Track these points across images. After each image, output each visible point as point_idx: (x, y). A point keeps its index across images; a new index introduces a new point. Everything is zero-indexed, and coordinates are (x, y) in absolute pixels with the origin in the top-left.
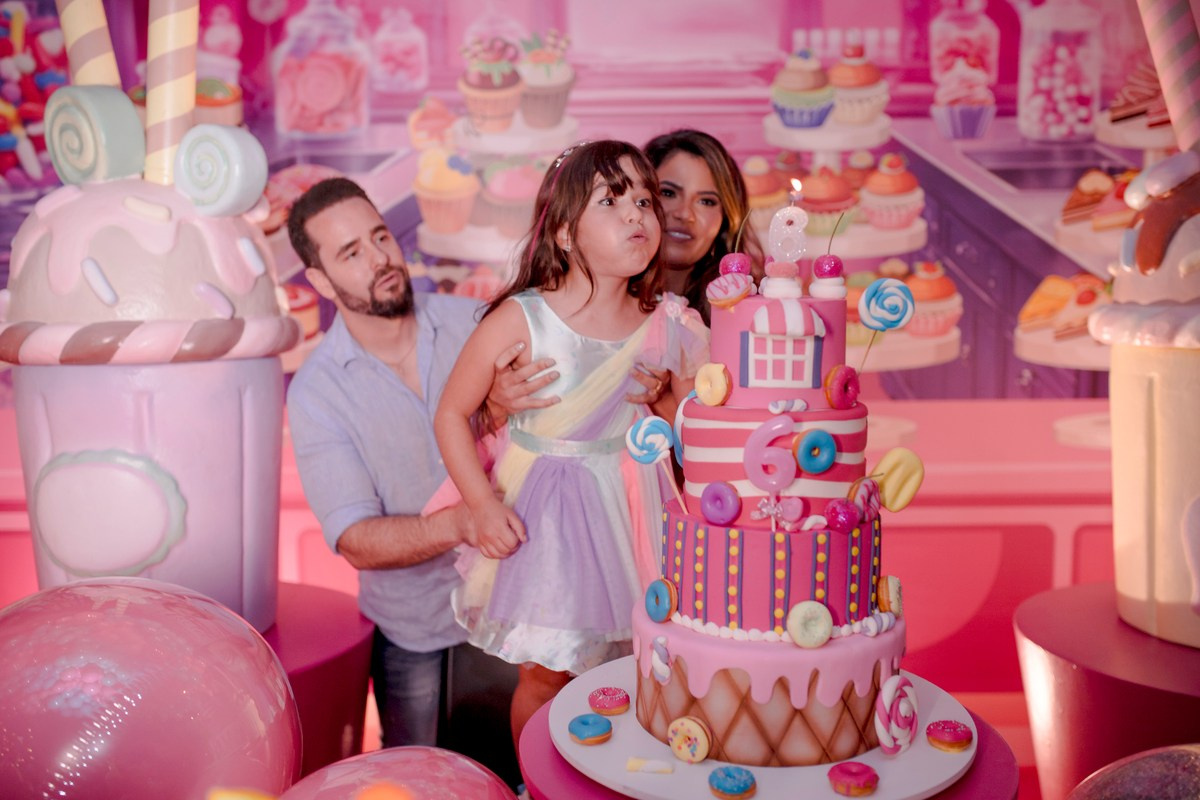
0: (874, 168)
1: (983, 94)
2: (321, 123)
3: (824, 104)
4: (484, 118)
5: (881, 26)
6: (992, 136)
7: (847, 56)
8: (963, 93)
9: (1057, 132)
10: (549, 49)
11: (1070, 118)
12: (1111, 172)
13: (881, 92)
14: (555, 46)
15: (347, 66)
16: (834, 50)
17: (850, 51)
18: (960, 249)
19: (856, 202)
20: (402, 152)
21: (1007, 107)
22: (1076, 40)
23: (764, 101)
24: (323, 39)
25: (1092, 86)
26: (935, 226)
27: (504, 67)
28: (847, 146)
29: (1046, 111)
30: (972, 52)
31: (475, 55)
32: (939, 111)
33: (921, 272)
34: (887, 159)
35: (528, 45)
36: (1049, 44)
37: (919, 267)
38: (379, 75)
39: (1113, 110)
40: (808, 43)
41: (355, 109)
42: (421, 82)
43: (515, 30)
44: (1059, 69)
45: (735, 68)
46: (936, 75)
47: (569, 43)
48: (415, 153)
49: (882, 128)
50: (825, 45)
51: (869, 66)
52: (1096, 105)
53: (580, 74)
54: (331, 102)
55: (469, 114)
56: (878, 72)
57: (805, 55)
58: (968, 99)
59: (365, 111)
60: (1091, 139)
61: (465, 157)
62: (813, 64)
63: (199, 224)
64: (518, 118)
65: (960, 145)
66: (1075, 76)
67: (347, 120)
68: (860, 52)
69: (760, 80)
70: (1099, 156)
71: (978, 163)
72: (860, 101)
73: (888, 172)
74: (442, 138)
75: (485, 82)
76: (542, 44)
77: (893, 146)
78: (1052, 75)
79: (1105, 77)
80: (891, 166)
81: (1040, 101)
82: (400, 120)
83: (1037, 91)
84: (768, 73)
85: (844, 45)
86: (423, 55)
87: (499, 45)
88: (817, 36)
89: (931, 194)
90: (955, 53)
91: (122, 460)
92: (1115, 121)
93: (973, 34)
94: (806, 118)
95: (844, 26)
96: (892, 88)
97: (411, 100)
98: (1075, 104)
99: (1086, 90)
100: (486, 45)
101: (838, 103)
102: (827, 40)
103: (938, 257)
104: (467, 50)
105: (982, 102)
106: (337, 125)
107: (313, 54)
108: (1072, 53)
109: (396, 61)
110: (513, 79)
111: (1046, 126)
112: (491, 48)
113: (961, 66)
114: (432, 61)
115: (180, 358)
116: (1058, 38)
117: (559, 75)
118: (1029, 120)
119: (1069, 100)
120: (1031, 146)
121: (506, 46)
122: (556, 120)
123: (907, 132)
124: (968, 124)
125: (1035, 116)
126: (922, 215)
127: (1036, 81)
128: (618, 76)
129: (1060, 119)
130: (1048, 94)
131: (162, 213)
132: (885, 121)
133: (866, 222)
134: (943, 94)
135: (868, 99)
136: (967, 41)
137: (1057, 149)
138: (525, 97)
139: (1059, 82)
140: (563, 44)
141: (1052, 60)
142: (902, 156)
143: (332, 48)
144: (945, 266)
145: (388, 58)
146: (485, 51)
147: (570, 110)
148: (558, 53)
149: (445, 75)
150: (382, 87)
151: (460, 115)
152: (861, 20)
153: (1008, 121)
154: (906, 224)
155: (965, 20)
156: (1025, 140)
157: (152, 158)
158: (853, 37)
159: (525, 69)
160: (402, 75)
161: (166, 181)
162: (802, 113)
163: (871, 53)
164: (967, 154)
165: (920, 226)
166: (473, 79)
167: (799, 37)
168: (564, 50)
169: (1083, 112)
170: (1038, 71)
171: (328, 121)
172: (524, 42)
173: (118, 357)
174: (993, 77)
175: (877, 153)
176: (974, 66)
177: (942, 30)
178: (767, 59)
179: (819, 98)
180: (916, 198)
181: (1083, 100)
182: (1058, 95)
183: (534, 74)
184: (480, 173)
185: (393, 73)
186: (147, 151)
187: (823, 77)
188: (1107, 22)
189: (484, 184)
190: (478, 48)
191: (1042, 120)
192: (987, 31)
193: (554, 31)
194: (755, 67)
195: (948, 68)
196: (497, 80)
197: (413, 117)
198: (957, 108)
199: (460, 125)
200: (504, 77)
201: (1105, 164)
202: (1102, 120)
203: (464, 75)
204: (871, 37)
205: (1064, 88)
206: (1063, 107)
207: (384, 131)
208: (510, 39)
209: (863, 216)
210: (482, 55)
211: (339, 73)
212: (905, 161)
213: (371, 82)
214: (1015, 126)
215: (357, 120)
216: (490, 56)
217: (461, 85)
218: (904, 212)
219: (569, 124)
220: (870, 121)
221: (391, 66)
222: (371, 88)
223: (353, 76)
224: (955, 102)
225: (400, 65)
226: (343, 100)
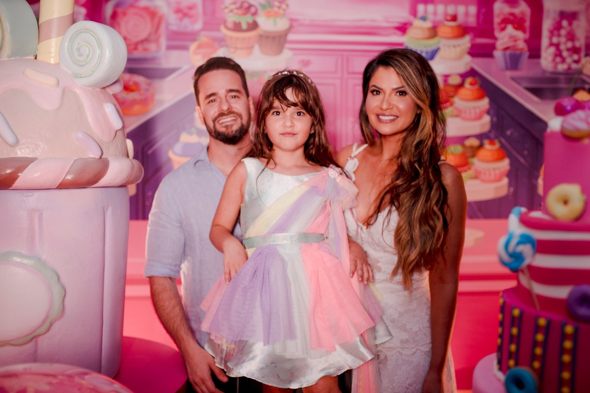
0: (461, 85)
1: (521, 45)
2: (136, 49)
3: (434, 48)
4: (236, 48)
5: (467, 4)
6: (526, 69)
7: (448, 20)
8: (511, 44)
9: (561, 67)
10: (276, 9)
11: (569, 60)
12: (589, 91)
13: (466, 42)
14: (279, 7)
15: (152, 14)
16: (440, 17)
17: (449, 18)
18: (508, 133)
19: (452, 104)
20: (186, 67)
21: (535, 53)
22: (571, 17)
23: (401, 44)
25: (580, 43)
26: (495, 119)
27: (247, 19)
28: (447, 72)
29: (556, 55)
30: (516, 21)
31: (231, 11)
32: (498, 54)
33: (487, 146)
34: (469, 80)
35: (263, 6)
36: (558, 18)
37: (486, 143)
38: (172, 20)
40: (426, 12)
41: (157, 41)
42: (198, 26)
44: (563, 32)
45: (384, 24)
46: (497, 34)
47: (287, 6)
48: (193, 68)
49: (465, 63)
50: (435, 13)
51: (459, 26)
52: (583, 54)
53: (293, 25)
54: (143, 35)
55: (227, 46)
56: (464, 30)
57: (424, 19)
58: (513, 48)
59: (163, 42)
60: (580, 72)
62: (428, 24)
63: (78, 91)
64: (257, 49)
65: (509, 74)
66: (571, 37)
67: (152, 47)
68: (454, 18)
69: (399, 33)
70: (584, 82)
71: (519, 84)
72: (454, 46)
73: (469, 88)
75: (237, 27)
76: (272, 6)
77: (472, 73)
78: (559, 35)
79: (588, 38)
80: (471, 84)
81: (552, 50)
82: (185, 48)
83: (551, 44)
84: (403, 28)
85: (446, 14)
86: (200, 9)
87: (246, 5)
88: (430, 8)
89: (492, 101)
90: (505, 21)
91: (18, 260)
93: (517, 11)
95: (447, 2)
96: (472, 40)
97: (192, 36)
98: (571, 52)
99: (577, 44)
100: (238, 5)
101: (441, 46)
102: (437, 11)
103: (497, 137)
104: (226, 8)
105: (522, 50)
106: (145, 50)
107: (132, 6)
108: (570, 24)
109: (183, 12)
110: (254, 26)
111: (556, 64)
112: (241, 7)
113: (510, 29)
114: (205, 14)
115: (63, 186)
116: (563, 15)
117: (281, 25)
118: (547, 61)
119: (568, 50)
120: (547, 75)
121: (250, 6)
122: (279, 51)
123: (479, 65)
124: (514, 62)
125: (550, 58)
126: (488, 112)
127: (550, 38)
128: (316, 27)
129: (563, 60)
130: (557, 46)
131: (51, 81)
132: (468, 58)
133: (457, 116)
134: (500, 44)
135: (459, 46)
136: (512, 14)
137: (562, 77)
138: (261, 36)
139: (563, 40)
140: (284, 6)
141: (558, 27)
142: (477, 79)
143: (143, 3)
144: (500, 142)
145: (178, 11)
146: (237, 9)
147: (287, 46)
148: (281, 11)
149: (213, 22)
150: (174, 28)
151: (222, 46)
153: (535, 61)
154: (479, 117)
155: (512, 3)
156: (544, 71)
157: (43, 45)
158: (451, 10)
159: (261, 20)
160: (186, 21)
161: (52, 61)
162: (422, 52)
163: (461, 19)
164: (513, 79)
165: (487, 119)
166: (230, 25)
167: (421, 8)
168: (284, 10)
169: (576, 57)
170: (552, 33)
171: (140, 47)
172: (261, 5)
173: (17, 184)
174: (527, 36)
175: (464, 76)
176: (517, 29)
177: (500, 8)
178: (403, 20)
179: (432, 44)
180: (485, 103)
181: (575, 50)
182: (562, 47)
183: (266, 24)
185: (181, 20)
186: (39, 40)
187: (434, 32)
188: (588, 6)
190: (233, 7)
191: (554, 60)
192: (523, 9)
194: (397, 25)
195: (503, 29)
196: (244, 26)
197: (193, 46)
198: (508, 52)
200: (248, 24)
201: (587, 86)
202: (586, 61)
203: (225, 22)
204: (461, 10)
205: (565, 43)
206: (565, 54)
207: (175, 54)
208: (252, 2)
209: (455, 112)
210: (236, 11)
211: (147, 18)
212: (479, 82)
213: (168, 25)
214: (539, 64)
215: (159, 47)
216: (240, 12)
217: (222, 28)
218: (478, 111)
219: (287, 54)
220: (460, 58)
221: (180, 15)
222: (167, 28)
223: (156, 21)
224: (506, 49)
225: (185, 15)
226: (150, 35)
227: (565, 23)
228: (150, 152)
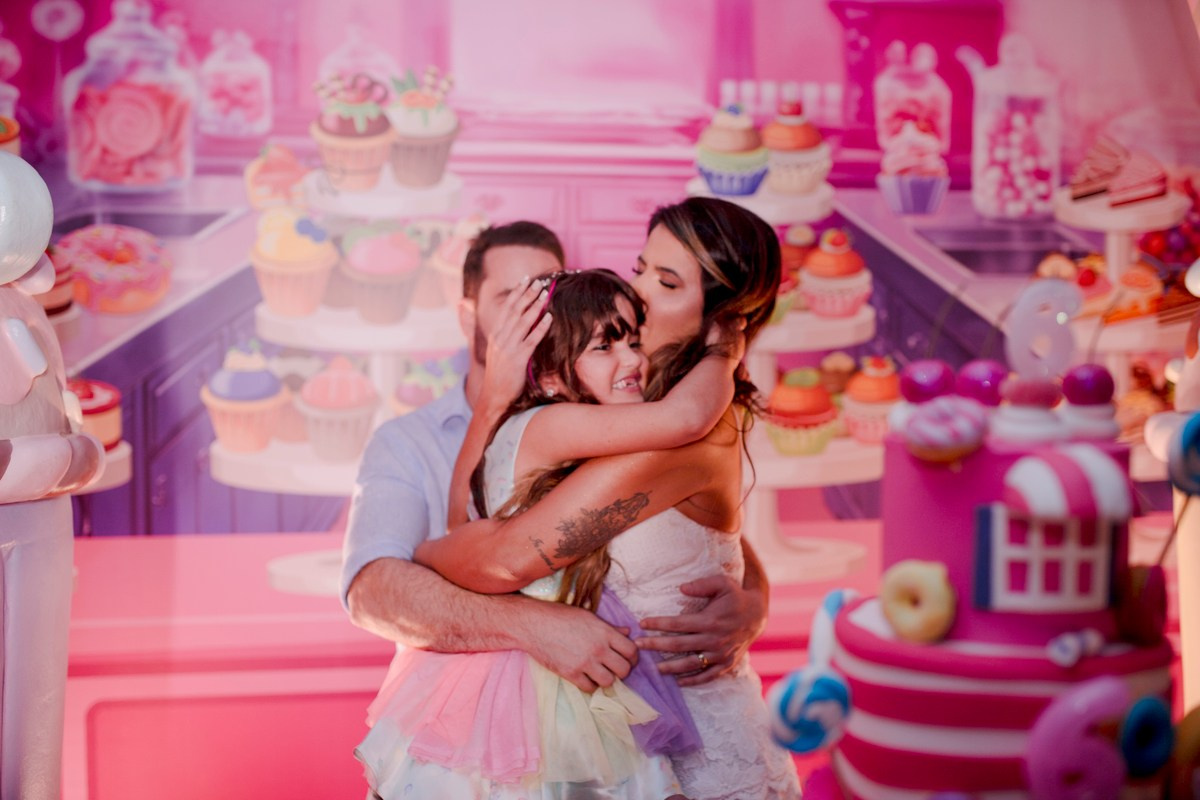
0: (814, 246)
1: (935, 164)
2: (128, 172)
3: (757, 169)
4: (344, 172)
5: (821, 80)
6: (945, 212)
7: (784, 114)
8: (912, 161)
9: (1015, 209)
10: (427, 91)
11: (1029, 195)
12: (1074, 256)
13: (822, 157)
14: (434, 87)
15: (164, 100)
16: (768, 106)
17: (786, 108)
18: (912, 342)
19: (795, 285)
20: (236, 212)
21: (961, 179)
22: (1032, 107)
23: (688, 163)
24: (133, 66)
25: (1050, 160)
26: (884, 315)
27: (371, 110)
28: (783, 219)
29: (1003, 185)
30: (922, 115)
31: (333, 94)
32: (886, 181)
33: (870, 370)
34: (830, 235)
35: (401, 85)
36: (1004, 111)
37: (867, 362)
38: (207, 113)
39: (1073, 186)
40: (738, 96)
41: (175, 155)
42: (263, 125)
43: (385, 66)
44: (1016, 138)
45: (654, 122)
46: (883, 140)
47: (451, 84)
48: (253, 213)
49: (823, 199)
50: (758, 100)
51: (807, 126)
52: (1055, 180)
53: (465, 122)
54: (144, 145)
55: (324, 167)
56: (820, 133)
57: (735, 110)
58: (918, 169)
59: (188, 158)
60: (1050, 218)
61: (318, 221)
62: (744, 122)
64: (387, 172)
65: (911, 221)
66: (1032, 148)
67: (165, 169)
68: (797, 110)
69: (683, 139)
70: (1060, 238)
71: (931, 241)
72: (798, 167)
73: (830, 249)
74: (288, 196)
75: (345, 128)
76: (419, 84)
77: (835, 220)
78: (1008, 145)
79: (1064, 150)
80: (835, 243)
81: (995, 174)
82: (235, 171)
83: (993, 163)
84: (692, 130)
85: (779, 101)
86: (266, 91)
87: (364, 82)
88: (748, 88)
89: (878, 278)
90: (903, 115)
92: (1076, 198)
93: (922, 95)
94: (736, 185)
95: (781, 78)
96: (834, 153)
97: (250, 147)
98: (1033, 178)
99: (1044, 163)
100: (348, 81)
101: (771, 165)
102: (761, 94)
103: (888, 351)
104: (322, 87)
105: (934, 173)
106: (150, 175)
107: (120, 83)
108: (1029, 122)
109: (229, 97)
110: (381, 125)
111: (1003, 202)
112: (353, 86)
113: (910, 131)
114: (277, 99)
116: (1014, 104)
117: (439, 122)
118: (985, 195)
119: (1027, 173)
120: (988, 225)
121: (373, 84)
122: (435, 177)
123: (851, 204)
124: (919, 198)
125: (991, 190)
126: (870, 301)
127: (991, 150)
128: (511, 127)
129: (1018, 195)
130: (1005, 166)
132: (827, 191)
133: (807, 309)
134: (890, 163)
135: (807, 165)
136: (915, 103)
137: (1016, 229)
138: (396, 147)
139: (1015, 153)
140: (444, 85)
141: (1007, 128)
142: (846, 232)
143: (144, 77)
144: (895, 361)
145: (220, 94)
146: (346, 89)
147: (453, 166)
148: (438, 95)
149: (293, 118)
150: (211, 129)
151: (313, 168)
152: (800, 72)
153: (960, 195)
154: (852, 312)
155: (913, 79)
156: (980, 218)
158: (790, 92)
159: (397, 113)
160: (237, 115)
162: (731, 179)
163: (811, 111)
164: (920, 233)
165: (867, 314)
166: (330, 122)
167: (728, 89)
168: (445, 92)
169: (1042, 188)
170: (993, 141)
171: (138, 169)
172: (395, 81)
174: (945, 144)
175: (819, 227)
176: (924, 131)
177: (888, 89)
178: (692, 114)
179: (752, 162)
180: (863, 282)
181: (1041, 175)
182: (1015, 168)
183: (406, 120)
184: (337, 241)
185: (226, 112)
187: (756, 137)
188: (1064, 88)
189: (342, 254)
190: (337, 85)
191: (999, 195)
192: (936, 93)
193: (433, 69)
194: (678, 123)
195: (896, 132)
196: (361, 125)
197: (252, 168)
198: (908, 179)
199: (312, 179)
200: (369, 121)
201: (1066, 247)
202: (1062, 197)
203: (319, 118)
204: (810, 93)
205: (1021, 160)
206: (1021, 181)
207: (214, 184)
208: (377, 76)
209: (803, 302)
210: (342, 95)
211: (154, 108)
212: (850, 239)
213: (198, 123)
214: (969, 203)
215: (179, 169)
216: (352, 96)
217: (315, 130)
218: (848, 298)
219: (451, 183)
220: (810, 190)
221: (223, 103)
222: (196, 130)
223: (172, 114)
224: (903, 172)
225: (235, 103)
226: (159, 143)
227: (1018, 120)
228: (160, 391)
